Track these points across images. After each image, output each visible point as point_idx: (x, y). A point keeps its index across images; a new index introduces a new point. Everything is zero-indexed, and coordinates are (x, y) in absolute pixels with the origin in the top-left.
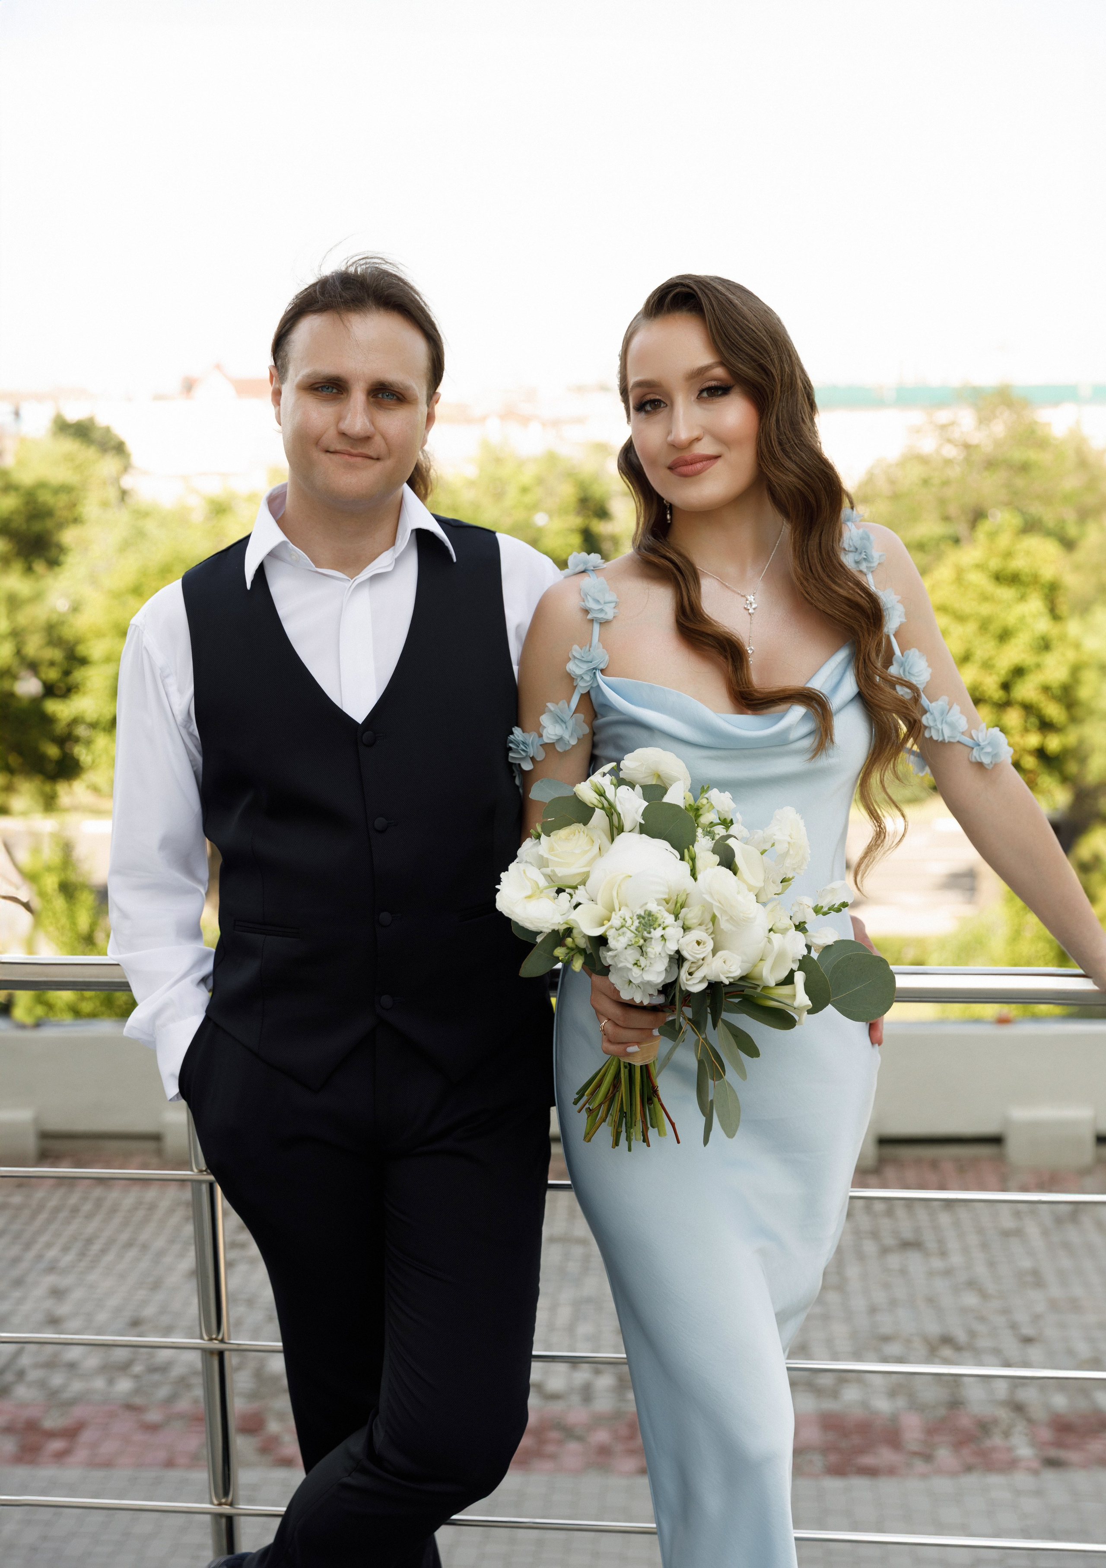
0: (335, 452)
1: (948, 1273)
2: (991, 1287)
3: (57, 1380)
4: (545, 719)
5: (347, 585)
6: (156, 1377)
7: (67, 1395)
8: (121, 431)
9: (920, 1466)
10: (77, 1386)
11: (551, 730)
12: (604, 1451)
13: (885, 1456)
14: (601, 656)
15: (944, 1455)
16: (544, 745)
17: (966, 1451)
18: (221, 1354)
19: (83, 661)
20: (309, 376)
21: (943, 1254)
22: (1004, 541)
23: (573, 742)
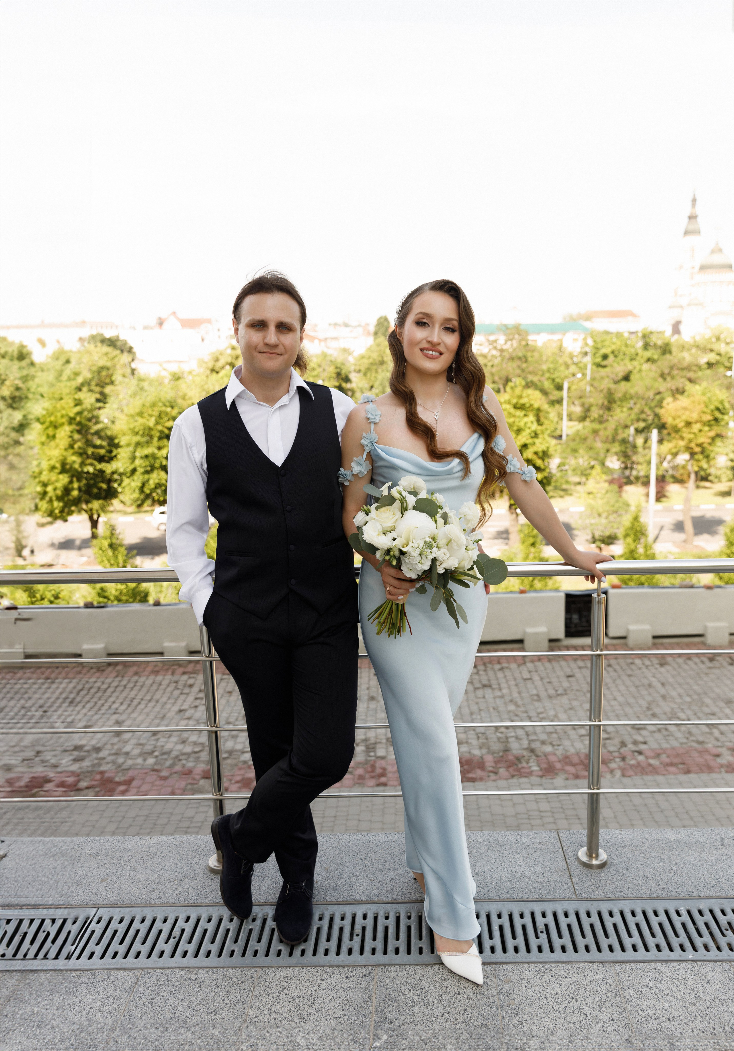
0: (263, 353)
1: (502, 697)
2: (520, 703)
3: (120, 760)
4: (353, 464)
5: (270, 409)
6: (165, 757)
7: (124, 767)
8: (131, 343)
9: (493, 776)
10: (130, 762)
11: (356, 469)
12: (361, 777)
13: (479, 773)
14: (375, 437)
15: (502, 771)
16: (354, 475)
17: (511, 769)
18: (216, 732)
19: (117, 446)
20: (250, 320)
21: (500, 689)
22: (518, 391)
23: (366, 473)
